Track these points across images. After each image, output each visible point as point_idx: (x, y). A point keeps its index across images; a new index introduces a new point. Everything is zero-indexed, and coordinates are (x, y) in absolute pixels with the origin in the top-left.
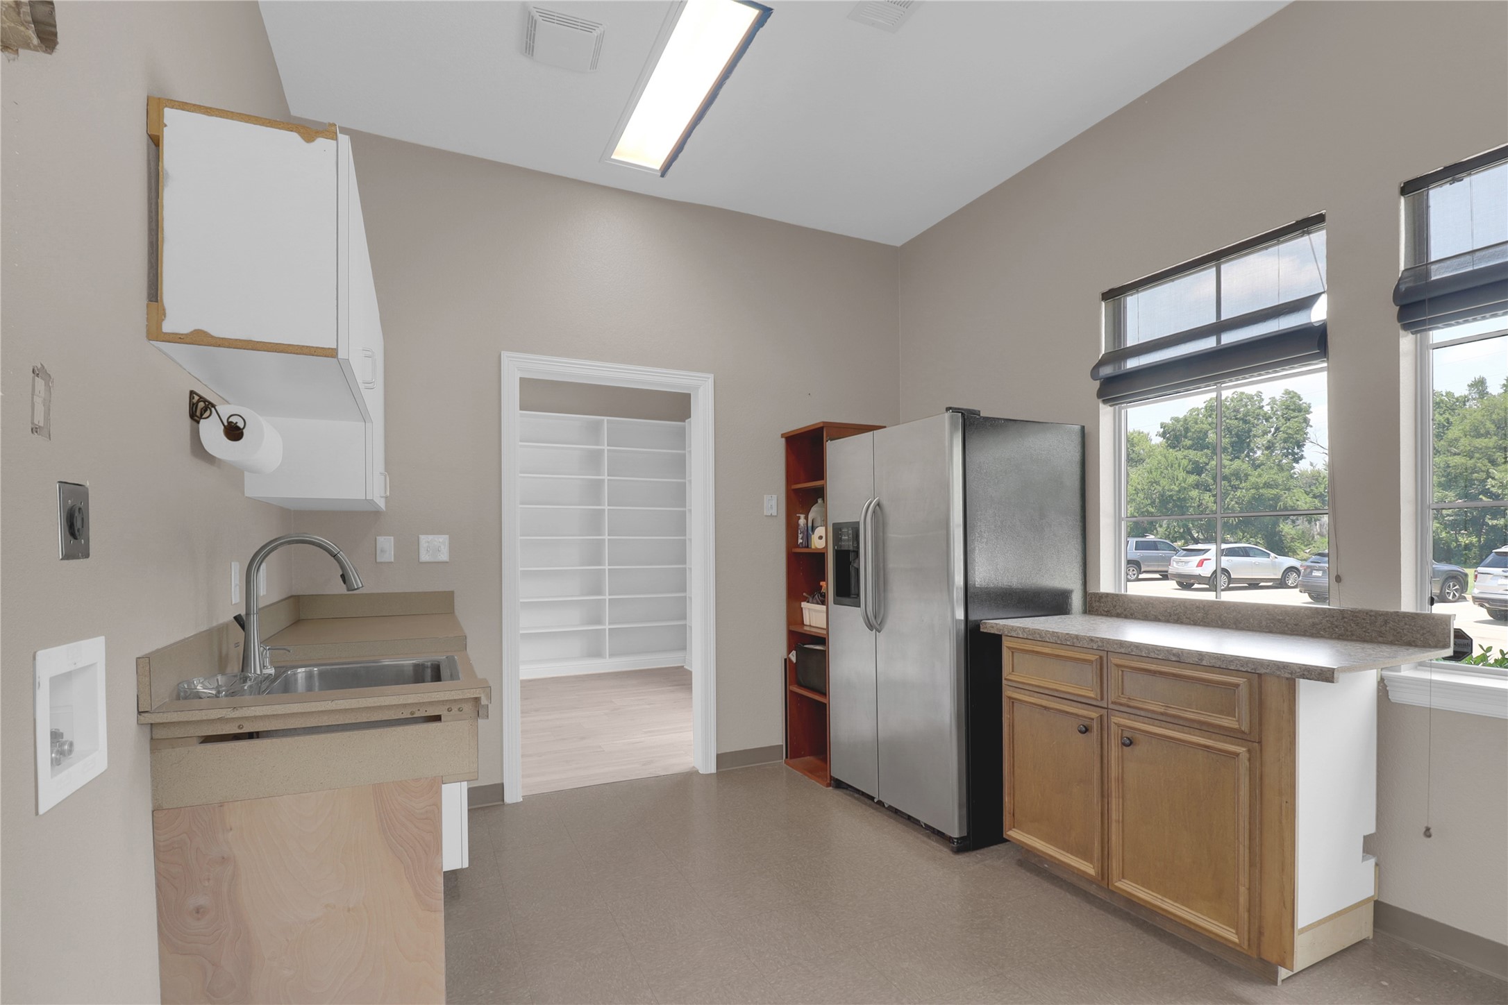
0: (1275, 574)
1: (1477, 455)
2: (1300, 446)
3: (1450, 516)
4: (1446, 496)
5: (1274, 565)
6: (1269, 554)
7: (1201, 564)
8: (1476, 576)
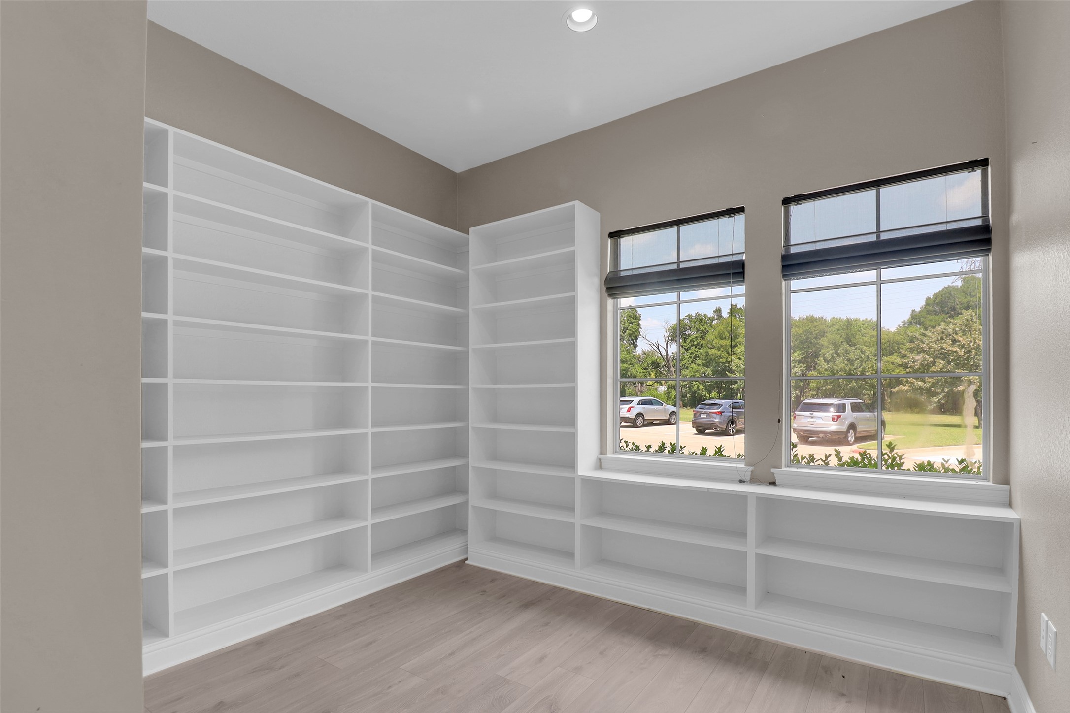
0: (666, 416)
1: (722, 349)
2: (636, 339)
3: (709, 382)
4: (706, 371)
5: (665, 410)
6: (662, 404)
7: (629, 410)
8: (795, 417)
